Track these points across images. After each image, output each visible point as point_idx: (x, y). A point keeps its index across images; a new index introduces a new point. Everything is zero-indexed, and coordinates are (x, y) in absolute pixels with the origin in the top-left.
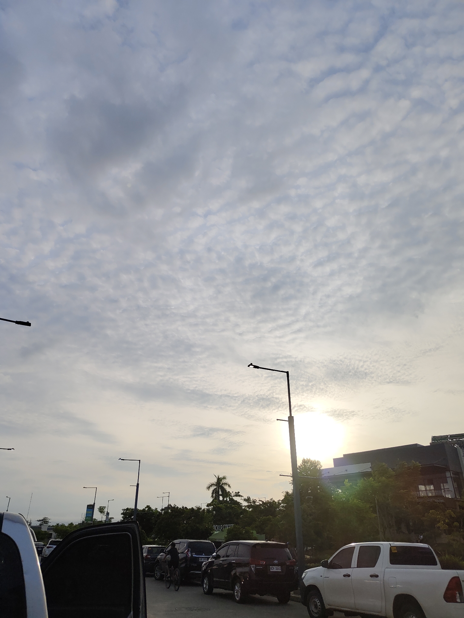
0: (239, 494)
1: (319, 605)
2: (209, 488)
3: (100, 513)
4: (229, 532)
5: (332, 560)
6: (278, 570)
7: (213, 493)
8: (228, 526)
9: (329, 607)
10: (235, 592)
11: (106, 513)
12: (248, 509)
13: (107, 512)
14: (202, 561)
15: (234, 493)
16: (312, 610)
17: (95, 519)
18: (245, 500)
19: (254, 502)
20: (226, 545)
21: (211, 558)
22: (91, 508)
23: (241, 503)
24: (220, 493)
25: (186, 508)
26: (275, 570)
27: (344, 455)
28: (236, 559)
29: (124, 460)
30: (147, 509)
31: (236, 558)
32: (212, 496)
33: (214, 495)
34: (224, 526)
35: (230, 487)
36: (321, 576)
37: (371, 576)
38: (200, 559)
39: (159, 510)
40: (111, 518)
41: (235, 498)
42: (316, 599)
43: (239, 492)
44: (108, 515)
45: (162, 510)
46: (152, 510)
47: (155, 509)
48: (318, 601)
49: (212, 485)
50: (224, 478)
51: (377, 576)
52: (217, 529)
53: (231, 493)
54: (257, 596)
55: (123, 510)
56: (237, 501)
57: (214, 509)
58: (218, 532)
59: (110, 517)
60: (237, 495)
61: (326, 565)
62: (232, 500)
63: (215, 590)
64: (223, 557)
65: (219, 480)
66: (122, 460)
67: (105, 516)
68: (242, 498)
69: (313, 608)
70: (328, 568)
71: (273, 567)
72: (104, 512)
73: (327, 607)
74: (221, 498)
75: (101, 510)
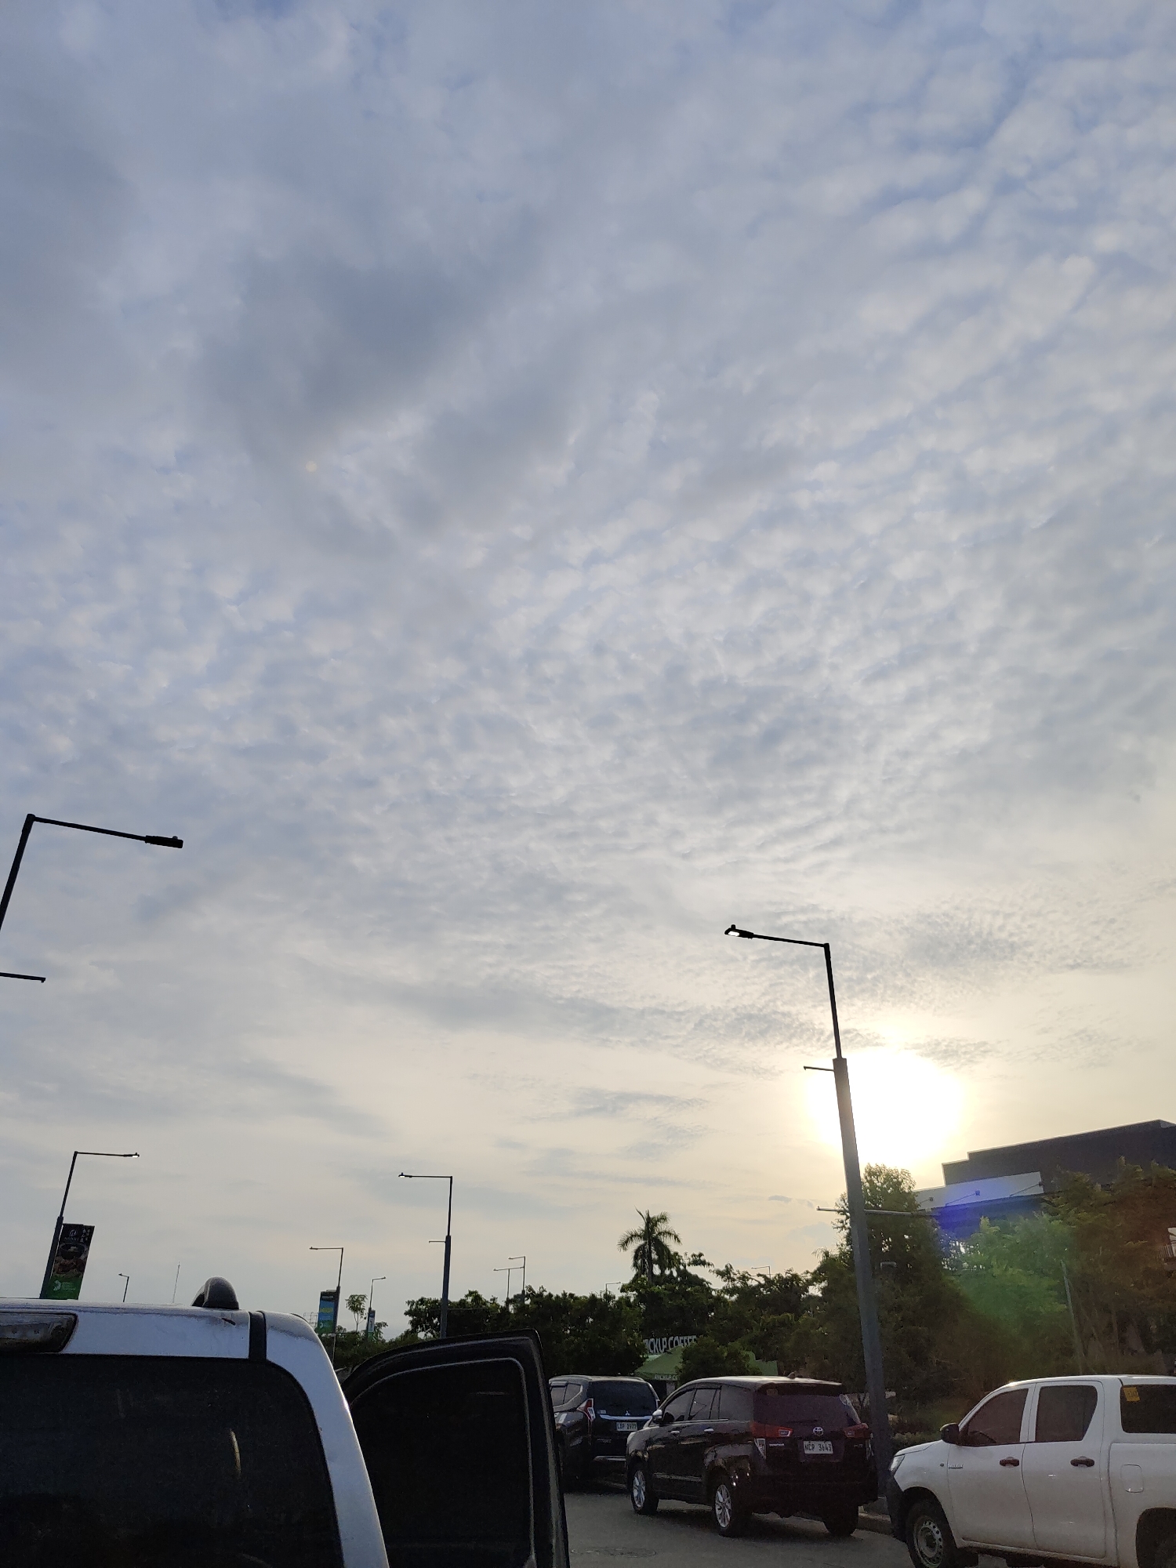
0: (702, 1258)
1: (940, 1540)
2: (625, 1244)
3: (351, 1313)
4: (687, 1355)
5: (968, 1424)
6: (826, 1452)
7: (636, 1258)
8: (682, 1341)
9: (966, 1543)
10: (717, 1507)
11: (366, 1312)
12: (727, 1297)
13: (370, 1309)
14: (625, 1429)
15: (689, 1255)
16: (921, 1552)
17: (341, 1328)
18: (719, 1273)
19: (744, 1278)
20: (688, 1388)
21: (648, 1422)
22: (329, 1300)
23: (707, 1283)
24: (654, 1256)
25: (571, 1295)
26: (817, 1451)
27: (971, 1155)
28: (717, 1425)
29: (411, 1177)
30: (469, 1300)
31: (715, 1421)
32: (635, 1265)
33: (639, 1261)
34: (672, 1342)
35: (679, 1241)
36: (942, 1465)
37: (1075, 1463)
38: (619, 1424)
39: (501, 1303)
40: (380, 1325)
41: (693, 1270)
42: (930, 1524)
43: (701, 1255)
44: (373, 1316)
45: (508, 1302)
46: (485, 1303)
47: (491, 1300)
48: (936, 1529)
49: (633, 1236)
50: (663, 1218)
51: (1089, 1463)
52: (652, 1349)
53: (683, 1255)
54: (773, 1517)
55: (410, 1303)
56: (697, 1276)
57: (641, 1298)
58: (656, 1356)
59: (377, 1320)
60: (698, 1261)
61: (954, 1437)
62: (684, 1274)
63: (664, 1505)
64: (681, 1418)
65: (651, 1223)
66: (406, 1176)
67: (365, 1318)
68: (711, 1268)
69: (922, 1545)
70: (958, 1444)
71: (812, 1442)
72: (362, 1310)
73: (960, 1543)
74: (657, 1270)
75: (355, 1304)
